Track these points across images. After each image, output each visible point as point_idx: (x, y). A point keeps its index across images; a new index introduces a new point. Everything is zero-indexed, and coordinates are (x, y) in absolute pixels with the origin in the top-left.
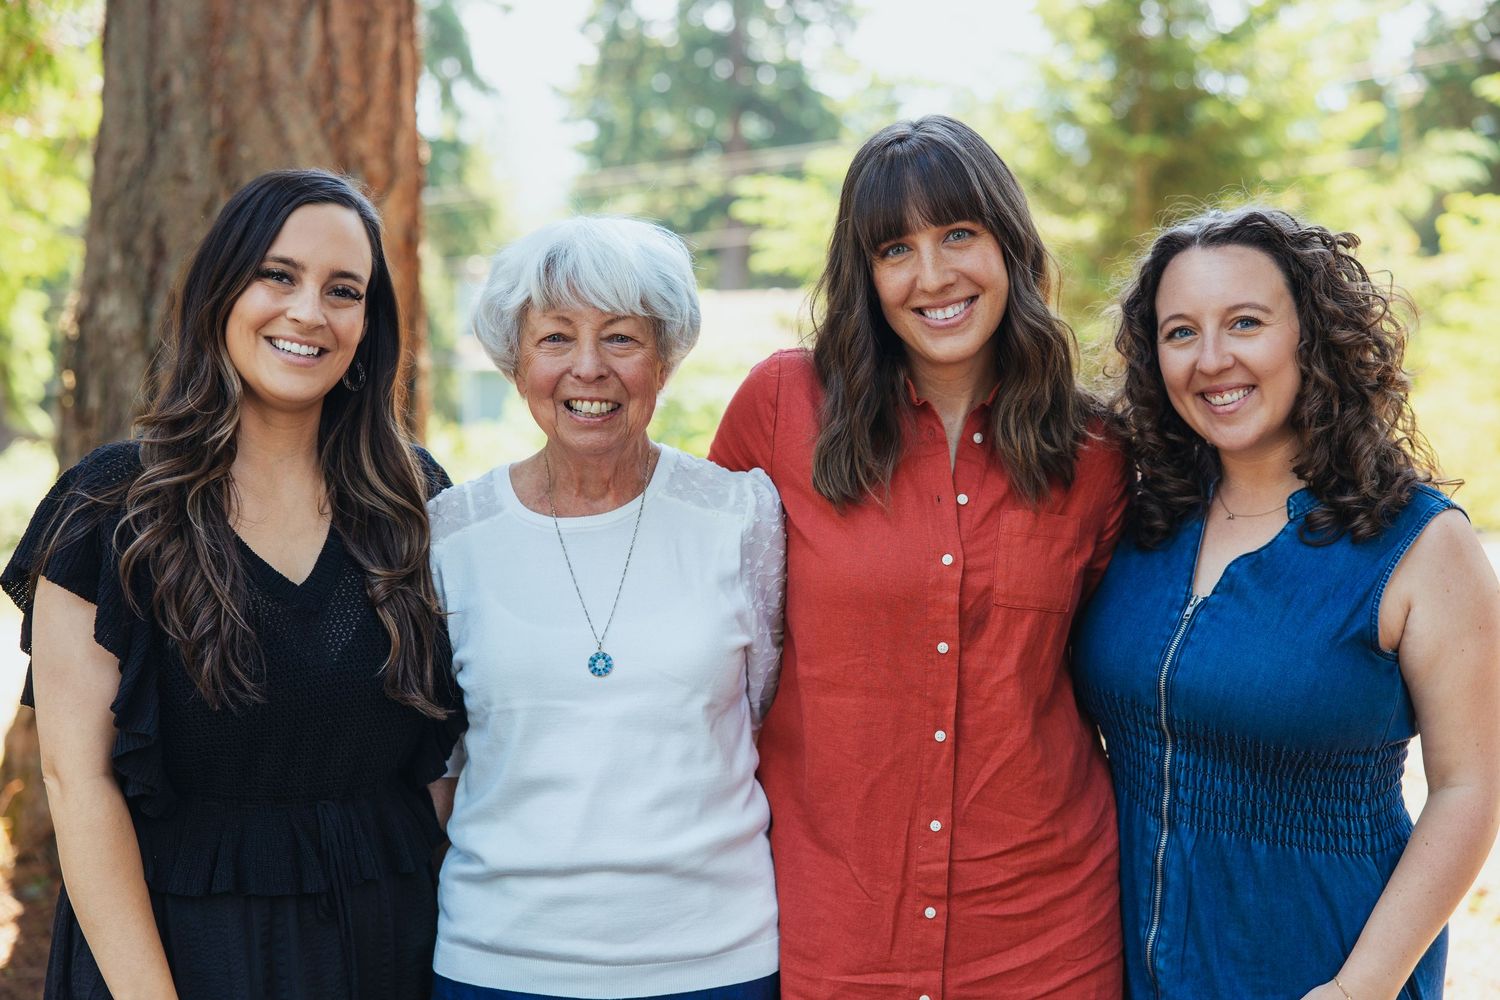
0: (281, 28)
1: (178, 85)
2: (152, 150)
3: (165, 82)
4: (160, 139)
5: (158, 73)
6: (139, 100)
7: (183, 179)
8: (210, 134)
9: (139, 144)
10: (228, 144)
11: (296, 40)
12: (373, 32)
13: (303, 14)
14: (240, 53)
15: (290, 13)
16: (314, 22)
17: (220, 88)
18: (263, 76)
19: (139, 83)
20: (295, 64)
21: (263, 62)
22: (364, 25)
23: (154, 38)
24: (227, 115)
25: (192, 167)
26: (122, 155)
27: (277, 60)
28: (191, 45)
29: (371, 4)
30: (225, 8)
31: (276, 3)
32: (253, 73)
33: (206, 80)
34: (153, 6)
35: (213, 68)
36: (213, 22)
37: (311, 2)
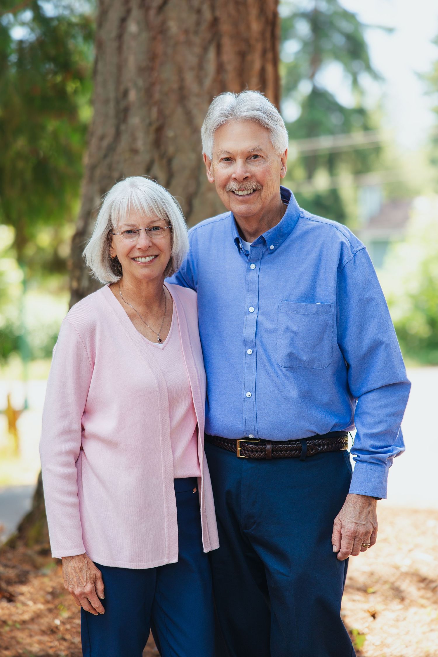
0: (192, 59)
1: (133, 96)
2: (118, 134)
3: (125, 94)
4: (123, 127)
5: (122, 88)
6: (112, 105)
7: (134, 151)
8: (150, 124)
9: (111, 131)
10: (159, 130)
11: (201, 66)
12: (249, 58)
13: (205, 49)
14: (168, 74)
15: (197, 50)
16: (211, 55)
17: (157, 96)
18: (182, 88)
19: (112, 95)
20: (200, 80)
21: (182, 80)
22: (242, 55)
23: (120, 68)
24: (161, 112)
25: (140, 144)
26: (102, 138)
27: (189, 77)
28: (141, 70)
29: (247, 41)
30: (160, 48)
31: (189, 43)
32: (175, 86)
33: (148, 92)
34: (120, 49)
35: (153, 84)
36: (153, 57)
37: (210, 42)
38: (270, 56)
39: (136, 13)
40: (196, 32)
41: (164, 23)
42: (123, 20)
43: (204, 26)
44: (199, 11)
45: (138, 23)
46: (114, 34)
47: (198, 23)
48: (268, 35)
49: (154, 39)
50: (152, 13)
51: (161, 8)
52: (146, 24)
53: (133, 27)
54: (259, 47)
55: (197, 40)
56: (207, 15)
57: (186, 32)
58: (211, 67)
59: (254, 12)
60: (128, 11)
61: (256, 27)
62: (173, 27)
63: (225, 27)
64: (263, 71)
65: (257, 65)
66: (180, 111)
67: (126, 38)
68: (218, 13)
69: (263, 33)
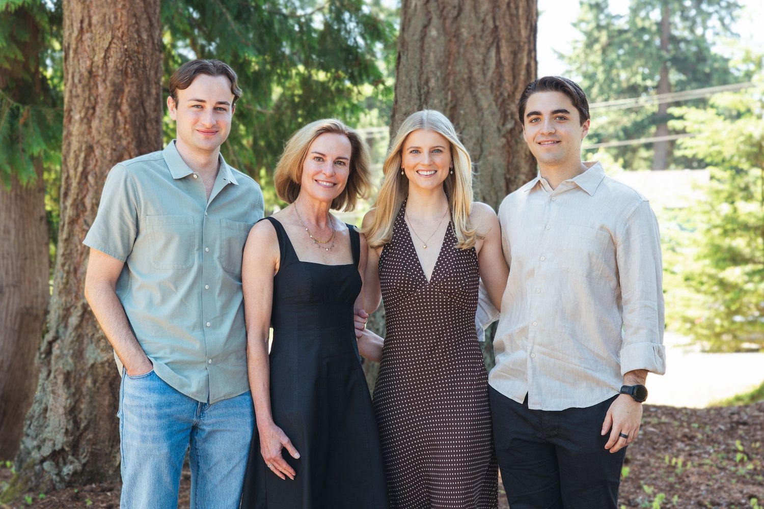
0: (479, 57)
1: (432, 83)
3: (427, 82)
5: (424, 77)
6: (415, 89)
8: (446, 105)
11: (485, 62)
12: (519, 56)
13: (488, 50)
14: (461, 68)
15: (482, 50)
16: (493, 53)
17: (451, 84)
18: (470, 78)
19: (415, 83)
20: (484, 72)
21: (471, 72)
22: (515, 54)
23: (423, 62)
24: (454, 95)
27: (476, 70)
28: (439, 65)
29: (518, 43)
30: (454, 48)
31: (476, 45)
32: (466, 76)
33: (445, 80)
34: (422, 48)
35: (449, 74)
36: (448, 55)
37: (492, 43)
38: (533, 54)
39: (435, 21)
40: (481, 37)
41: (458, 29)
42: (425, 27)
43: (487, 32)
44: (484, 21)
45: (437, 30)
46: (417, 37)
47: (483, 31)
48: (532, 38)
49: (450, 41)
50: (448, 22)
51: (456, 18)
52: (444, 31)
53: (434, 33)
54: (526, 47)
55: (483, 43)
56: (490, 24)
57: (474, 36)
58: (492, 63)
59: (523, 22)
60: (430, 20)
61: (524, 33)
62: (465, 33)
63: (503, 33)
64: (529, 65)
65: (525, 62)
66: (469, 94)
67: (428, 40)
68: (498, 23)
69: (528, 38)
